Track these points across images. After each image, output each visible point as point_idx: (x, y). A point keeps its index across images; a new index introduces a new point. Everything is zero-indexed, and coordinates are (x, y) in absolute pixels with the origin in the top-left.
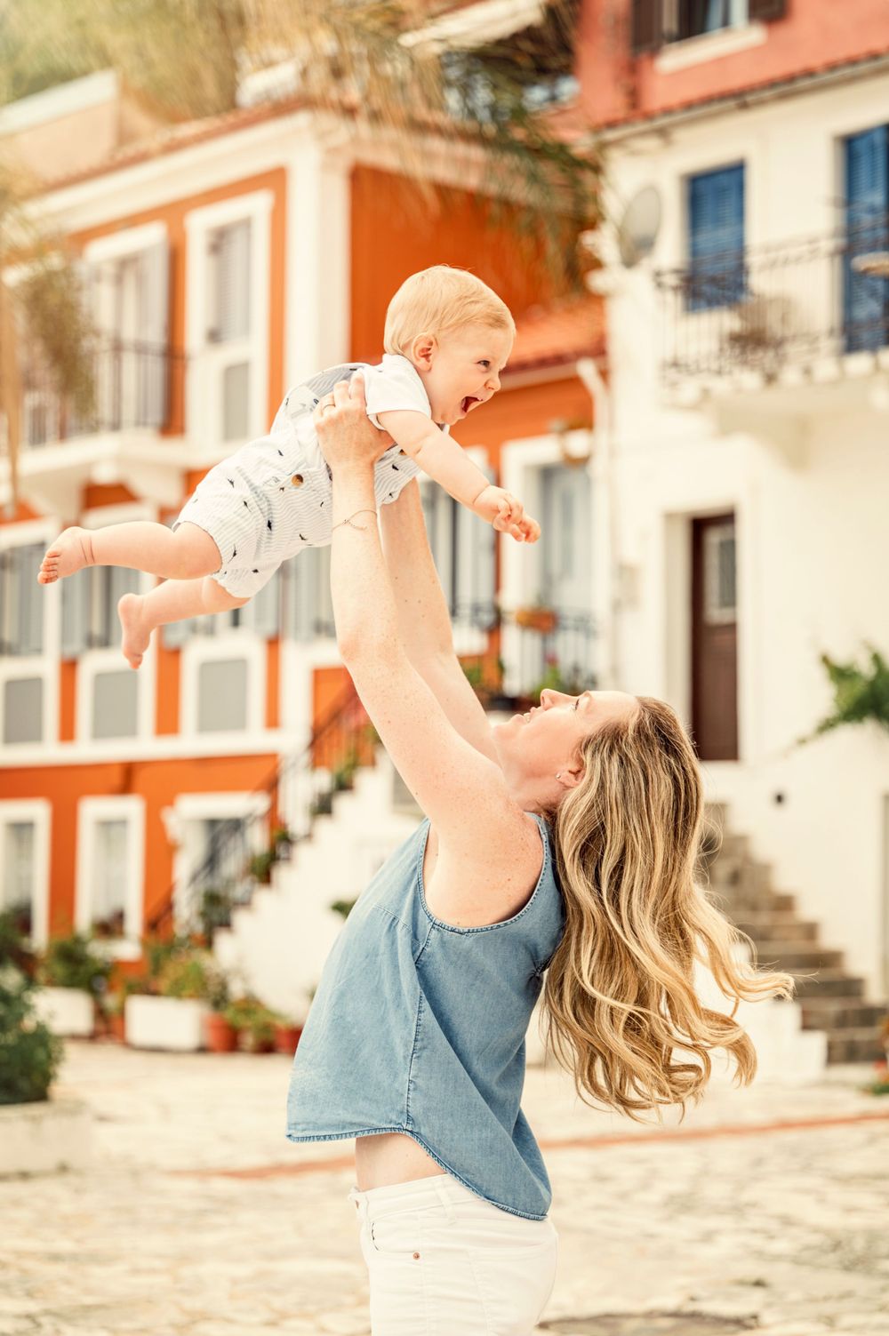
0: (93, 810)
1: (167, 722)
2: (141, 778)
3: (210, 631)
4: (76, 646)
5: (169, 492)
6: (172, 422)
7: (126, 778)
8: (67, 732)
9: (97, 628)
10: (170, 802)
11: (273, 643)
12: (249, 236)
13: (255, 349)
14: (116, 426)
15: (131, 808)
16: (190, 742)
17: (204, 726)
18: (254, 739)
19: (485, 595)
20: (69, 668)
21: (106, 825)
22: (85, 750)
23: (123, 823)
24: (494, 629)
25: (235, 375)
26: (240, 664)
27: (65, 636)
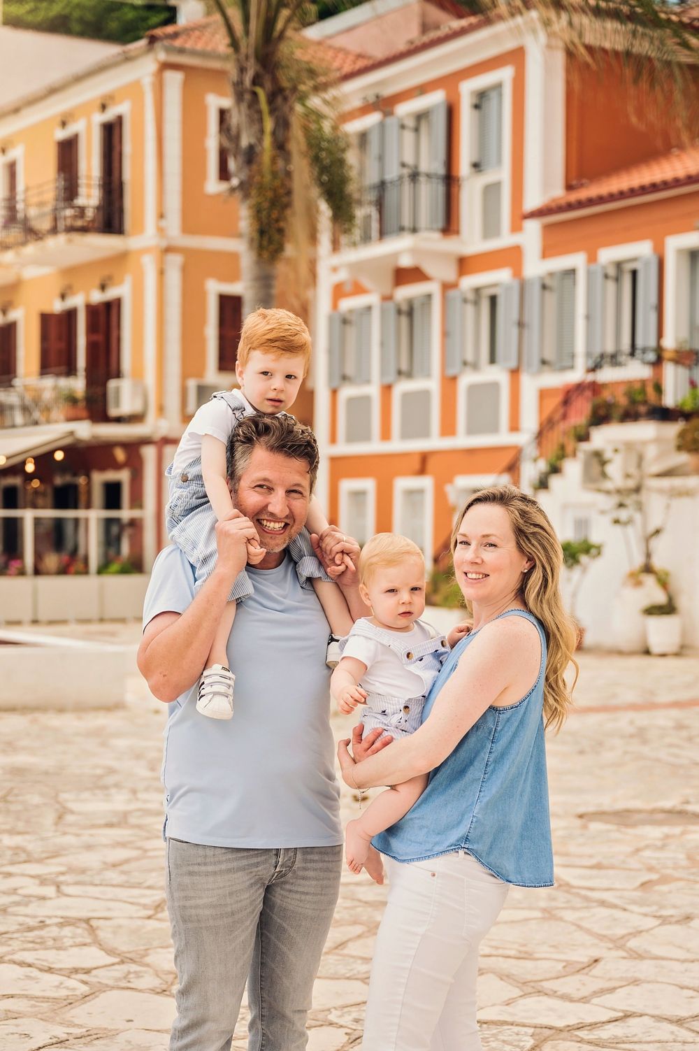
0: (403, 484)
1: (448, 428)
2: (431, 463)
3: (475, 366)
4: (390, 378)
5: (449, 273)
6: (449, 225)
7: (423, 463)
8: (386, 435)
9: (404, 367)
10: (450, 481)
11: (515, 372)
12: (500, 95)
13: (503, 174)
14: (414, 230)
15: (426, 482)
16: (462, 440)
17: (471, 431)
18: (504, 438)
19: (652, 343)
20: (387, 389)
21: (410, 493)
22: (397, 445)
23: (421, 492)
24: (658, 363)
25: (491, 191)
26: (495, 386)
27: (383, 372)
